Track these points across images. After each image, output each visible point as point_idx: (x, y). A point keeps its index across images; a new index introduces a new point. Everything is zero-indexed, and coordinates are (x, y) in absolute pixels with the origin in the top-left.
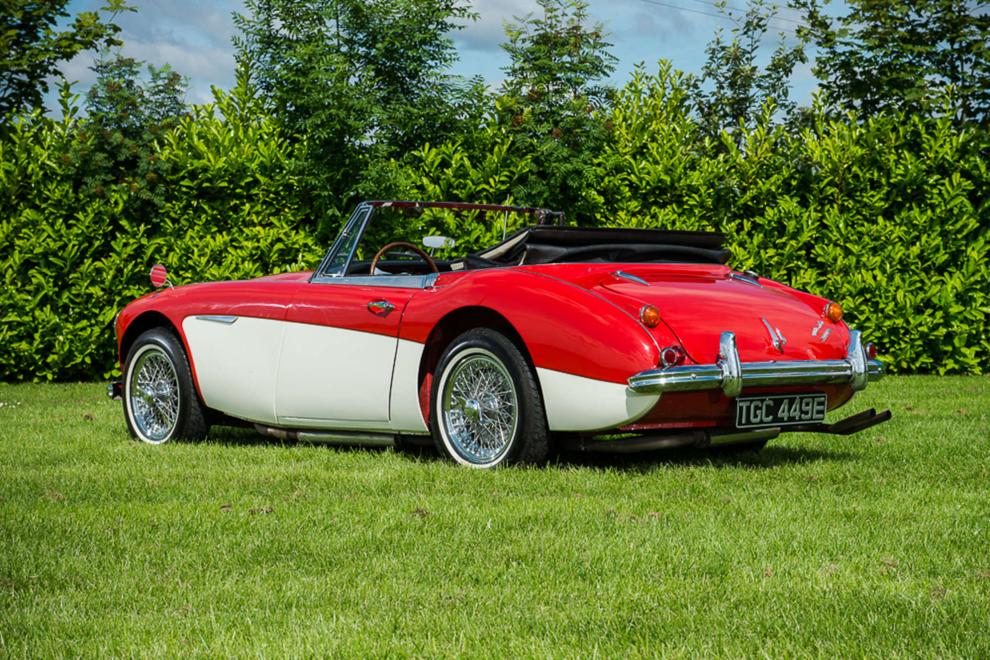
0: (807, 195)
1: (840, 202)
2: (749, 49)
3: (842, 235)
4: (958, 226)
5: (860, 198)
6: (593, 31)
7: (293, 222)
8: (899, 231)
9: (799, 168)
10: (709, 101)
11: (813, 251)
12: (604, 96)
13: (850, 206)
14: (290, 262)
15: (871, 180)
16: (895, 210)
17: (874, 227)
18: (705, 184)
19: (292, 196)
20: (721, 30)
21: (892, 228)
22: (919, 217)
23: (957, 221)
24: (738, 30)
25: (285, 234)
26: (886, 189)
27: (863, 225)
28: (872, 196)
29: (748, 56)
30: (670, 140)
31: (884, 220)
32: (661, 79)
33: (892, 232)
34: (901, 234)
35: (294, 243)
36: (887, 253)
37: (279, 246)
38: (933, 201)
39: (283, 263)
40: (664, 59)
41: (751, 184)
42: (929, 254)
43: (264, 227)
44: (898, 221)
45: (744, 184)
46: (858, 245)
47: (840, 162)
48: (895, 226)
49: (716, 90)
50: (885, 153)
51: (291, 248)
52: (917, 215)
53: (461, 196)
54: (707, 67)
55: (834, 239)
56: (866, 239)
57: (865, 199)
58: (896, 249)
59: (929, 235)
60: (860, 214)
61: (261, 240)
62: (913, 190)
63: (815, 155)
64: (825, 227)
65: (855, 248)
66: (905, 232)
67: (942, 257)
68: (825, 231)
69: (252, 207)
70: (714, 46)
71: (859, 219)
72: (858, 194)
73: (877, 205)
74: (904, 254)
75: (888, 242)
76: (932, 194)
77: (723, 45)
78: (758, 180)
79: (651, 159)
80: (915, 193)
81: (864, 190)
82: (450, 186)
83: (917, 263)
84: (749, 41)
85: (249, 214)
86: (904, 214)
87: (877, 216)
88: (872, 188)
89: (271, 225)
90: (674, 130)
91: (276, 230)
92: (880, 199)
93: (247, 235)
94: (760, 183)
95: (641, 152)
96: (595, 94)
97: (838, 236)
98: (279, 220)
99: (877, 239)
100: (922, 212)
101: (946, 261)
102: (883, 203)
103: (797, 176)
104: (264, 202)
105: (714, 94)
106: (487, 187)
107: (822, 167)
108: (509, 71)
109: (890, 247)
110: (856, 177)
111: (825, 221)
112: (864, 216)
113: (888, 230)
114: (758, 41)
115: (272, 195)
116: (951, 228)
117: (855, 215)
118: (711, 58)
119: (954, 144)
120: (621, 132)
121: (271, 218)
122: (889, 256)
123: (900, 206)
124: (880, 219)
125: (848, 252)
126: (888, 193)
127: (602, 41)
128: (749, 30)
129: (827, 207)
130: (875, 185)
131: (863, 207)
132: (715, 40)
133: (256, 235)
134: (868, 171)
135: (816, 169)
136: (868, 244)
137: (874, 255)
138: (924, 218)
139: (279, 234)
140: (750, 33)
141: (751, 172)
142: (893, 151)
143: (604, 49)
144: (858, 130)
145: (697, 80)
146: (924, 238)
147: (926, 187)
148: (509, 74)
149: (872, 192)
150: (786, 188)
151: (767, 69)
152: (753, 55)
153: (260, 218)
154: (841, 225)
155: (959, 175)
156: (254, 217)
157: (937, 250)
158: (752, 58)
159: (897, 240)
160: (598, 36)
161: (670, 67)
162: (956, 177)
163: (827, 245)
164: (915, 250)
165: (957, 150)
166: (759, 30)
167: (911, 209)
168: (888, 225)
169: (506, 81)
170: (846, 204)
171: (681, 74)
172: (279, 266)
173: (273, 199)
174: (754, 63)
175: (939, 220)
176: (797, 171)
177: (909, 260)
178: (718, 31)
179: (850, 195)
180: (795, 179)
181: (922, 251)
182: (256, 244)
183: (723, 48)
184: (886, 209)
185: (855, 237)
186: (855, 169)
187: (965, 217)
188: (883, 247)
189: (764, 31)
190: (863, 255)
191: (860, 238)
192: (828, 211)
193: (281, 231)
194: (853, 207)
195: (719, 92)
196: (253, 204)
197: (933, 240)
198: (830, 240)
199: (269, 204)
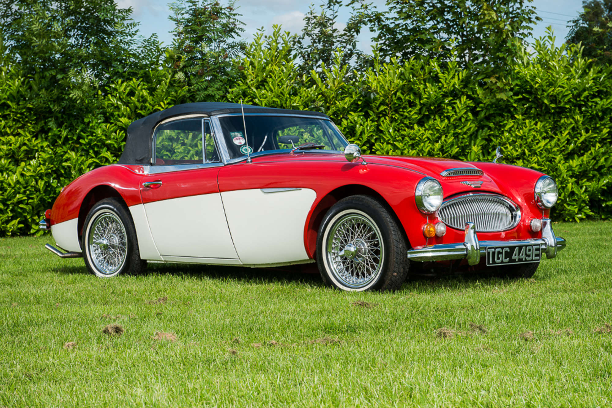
0: (369, 111)
1: (390, 115)
2: (331, 17)
3: (392, 137)
4: (465, 129)
5: (402, 113)
6: (228, 6)
7: (33, 132)
8: (428, 134)
9: (363, 93)
10: (307, 51)
11: (374, 147)
12: (239, 47)
13: (396, 118)
14: (31, 159)
15: (409, 101)
16: (425, 120)
17: (412, 131)
18: (302, 104)
19: (32, 115)
20: (313, 5)
21: (423, 132)
22: (441, 125)
23: (463, 127)
24: (323, 5)
25: (28, 140)
26: (418, 107)
27: (405, 130)
28: (411, 111)
29: (331, 22)
30: (280, 77)
31: (418, 126)
32: (275, 37)
33: (423, 134)
34: (429, 136)
35: (34, 146)
36: (421, 148)
37: (24, 148)
38: (449, 114)
39: (28, 159)
40: (276, 24)
41: (332, 104)
42: (447, 148)
43: (14, 136)
44: (427, 127)
45: (328, 105)
46: (402, 143)
47: (389, 89)
48: (425, 130)
49: (311, 44)
50: (417, 84)
51: (33, 150)
52: (438, 123)
53: (143, 114)
54: (305, 29)
55: (387, 139)
56: (407, 138)
57: (406, 114)
58: (426, 145)
59: (446, 136)
60: (403, 123)
61: (13, 145)
62: (435, 107)
63: (373, 86)
64: (381, 132)
65: (400, 145)
66: (431, 134)
67: (455, 150)
68: (381, 134)
69: (6, 123)
70: (309, 16)
71: (402, 126)
72: (401, 110)
73: (413, 117)
74: (431, 148)
75: (421, 140)
76: (447, 109)
77: (315, 15)
78: (336, 102)
79: (268, 89)
80: (437, 109)
81: (405, 108)
82: (136, 108)
83: (439, 154)
84: (331, 12)
85: (4, 127)
86: (431, 122)
87: (413, 124)
88: (410, 106)
89: (19, 134)
90: (283, 71)
91: (22, 137)
92: (415, 113)
93: (3, 142)
94: (338, 103)
95: (262, 84)
96: (233, 47)
97: (390, 138)
98: (24, 131)
99: (413, 139)
100: (442, 121)
101: (457, 152)
102: (417, 116)
103: (362, 98)
104: (14, 120)
105: (309, 47)
106: (159, 108)
107: (378, 93)
108: (176, 33)
109: (422, 144)
110: (399, 99)
111: (380, 128)
112: (405, 124)
113: (420, 133)
114: (337, 12)
115: (18, 115)
116: (460, 131)
117: (400, 123)
118: (307, 24)
119: (461, 78)
120: (249, 72)
121: (19, 130)
122: (422, 150)
123: (428, 117)
124: (416, 126)
125: (395, 148)
126: (420, 110)
127: (234, 13)
128: (330, 5)
129: (382, 119)
130: (412, 104)
131: (405, 118)
132: (310, 11)
133: (9, 141)
134: (407, 95)
135: (374, 95)
136: (408, 142)
137: (412, 150)
138: (444, 125)
139: (24, 140)
140: (332, 7)
141: (331, 97)
142: (422, 82)
143: (236, 17)
144: (400, 69)
145: (299, 38)
146: (443, 138)
147: (443, 105)
148: (175, 35)
149: (410, 109)
150: (355, 107)
151: (344, 30)
152: (334, 21)
153: (12, 130)
154: (391, 131)
155: (465, 97)
156: (8, 130)
157: (452, 145)
158: (333, 23)
159: (426, 139)
160: (231, 9)
161: (280, 29)
162: (464, 99)
163: (383, 143)
164: (438, 145)
165: (462, 81)
166: (337, 5)
167: (435, 120)
168: (421, 130)
169: (174, 39)
170: (394, 116)
171: (289, 34)
172: (25, 161)
173: (19, 118)
174: (335, 27)
175: (452, 126)
176: (361, 96)
177: (434, 152)
178: (311, 6)
179: (396, 111)
180: (360, 100)
181: (442, 147)
182: (10, 147)
183: (315, 17)
184: (420, 119)
185: (400, 138)
186: (399, 94)
187: (469, 123)
188: (418, 144)
189: (341, 5)
190: (405, 149)
191: (403, 138)
192: (383, 121)
193: (26, 138)
194: (398, 118)
195: (313, 45)
196: (6, 121)
197: (449, 139)
198: (384, 140)
199: (17, 121)
